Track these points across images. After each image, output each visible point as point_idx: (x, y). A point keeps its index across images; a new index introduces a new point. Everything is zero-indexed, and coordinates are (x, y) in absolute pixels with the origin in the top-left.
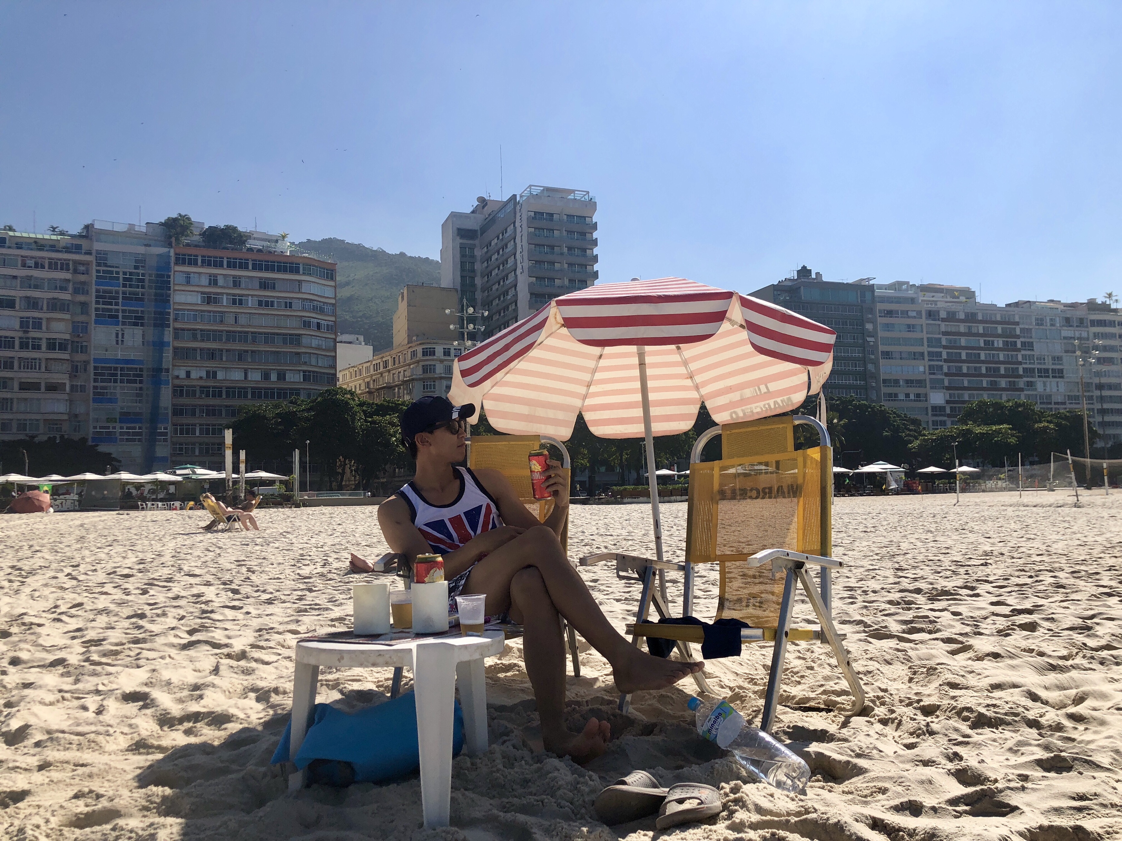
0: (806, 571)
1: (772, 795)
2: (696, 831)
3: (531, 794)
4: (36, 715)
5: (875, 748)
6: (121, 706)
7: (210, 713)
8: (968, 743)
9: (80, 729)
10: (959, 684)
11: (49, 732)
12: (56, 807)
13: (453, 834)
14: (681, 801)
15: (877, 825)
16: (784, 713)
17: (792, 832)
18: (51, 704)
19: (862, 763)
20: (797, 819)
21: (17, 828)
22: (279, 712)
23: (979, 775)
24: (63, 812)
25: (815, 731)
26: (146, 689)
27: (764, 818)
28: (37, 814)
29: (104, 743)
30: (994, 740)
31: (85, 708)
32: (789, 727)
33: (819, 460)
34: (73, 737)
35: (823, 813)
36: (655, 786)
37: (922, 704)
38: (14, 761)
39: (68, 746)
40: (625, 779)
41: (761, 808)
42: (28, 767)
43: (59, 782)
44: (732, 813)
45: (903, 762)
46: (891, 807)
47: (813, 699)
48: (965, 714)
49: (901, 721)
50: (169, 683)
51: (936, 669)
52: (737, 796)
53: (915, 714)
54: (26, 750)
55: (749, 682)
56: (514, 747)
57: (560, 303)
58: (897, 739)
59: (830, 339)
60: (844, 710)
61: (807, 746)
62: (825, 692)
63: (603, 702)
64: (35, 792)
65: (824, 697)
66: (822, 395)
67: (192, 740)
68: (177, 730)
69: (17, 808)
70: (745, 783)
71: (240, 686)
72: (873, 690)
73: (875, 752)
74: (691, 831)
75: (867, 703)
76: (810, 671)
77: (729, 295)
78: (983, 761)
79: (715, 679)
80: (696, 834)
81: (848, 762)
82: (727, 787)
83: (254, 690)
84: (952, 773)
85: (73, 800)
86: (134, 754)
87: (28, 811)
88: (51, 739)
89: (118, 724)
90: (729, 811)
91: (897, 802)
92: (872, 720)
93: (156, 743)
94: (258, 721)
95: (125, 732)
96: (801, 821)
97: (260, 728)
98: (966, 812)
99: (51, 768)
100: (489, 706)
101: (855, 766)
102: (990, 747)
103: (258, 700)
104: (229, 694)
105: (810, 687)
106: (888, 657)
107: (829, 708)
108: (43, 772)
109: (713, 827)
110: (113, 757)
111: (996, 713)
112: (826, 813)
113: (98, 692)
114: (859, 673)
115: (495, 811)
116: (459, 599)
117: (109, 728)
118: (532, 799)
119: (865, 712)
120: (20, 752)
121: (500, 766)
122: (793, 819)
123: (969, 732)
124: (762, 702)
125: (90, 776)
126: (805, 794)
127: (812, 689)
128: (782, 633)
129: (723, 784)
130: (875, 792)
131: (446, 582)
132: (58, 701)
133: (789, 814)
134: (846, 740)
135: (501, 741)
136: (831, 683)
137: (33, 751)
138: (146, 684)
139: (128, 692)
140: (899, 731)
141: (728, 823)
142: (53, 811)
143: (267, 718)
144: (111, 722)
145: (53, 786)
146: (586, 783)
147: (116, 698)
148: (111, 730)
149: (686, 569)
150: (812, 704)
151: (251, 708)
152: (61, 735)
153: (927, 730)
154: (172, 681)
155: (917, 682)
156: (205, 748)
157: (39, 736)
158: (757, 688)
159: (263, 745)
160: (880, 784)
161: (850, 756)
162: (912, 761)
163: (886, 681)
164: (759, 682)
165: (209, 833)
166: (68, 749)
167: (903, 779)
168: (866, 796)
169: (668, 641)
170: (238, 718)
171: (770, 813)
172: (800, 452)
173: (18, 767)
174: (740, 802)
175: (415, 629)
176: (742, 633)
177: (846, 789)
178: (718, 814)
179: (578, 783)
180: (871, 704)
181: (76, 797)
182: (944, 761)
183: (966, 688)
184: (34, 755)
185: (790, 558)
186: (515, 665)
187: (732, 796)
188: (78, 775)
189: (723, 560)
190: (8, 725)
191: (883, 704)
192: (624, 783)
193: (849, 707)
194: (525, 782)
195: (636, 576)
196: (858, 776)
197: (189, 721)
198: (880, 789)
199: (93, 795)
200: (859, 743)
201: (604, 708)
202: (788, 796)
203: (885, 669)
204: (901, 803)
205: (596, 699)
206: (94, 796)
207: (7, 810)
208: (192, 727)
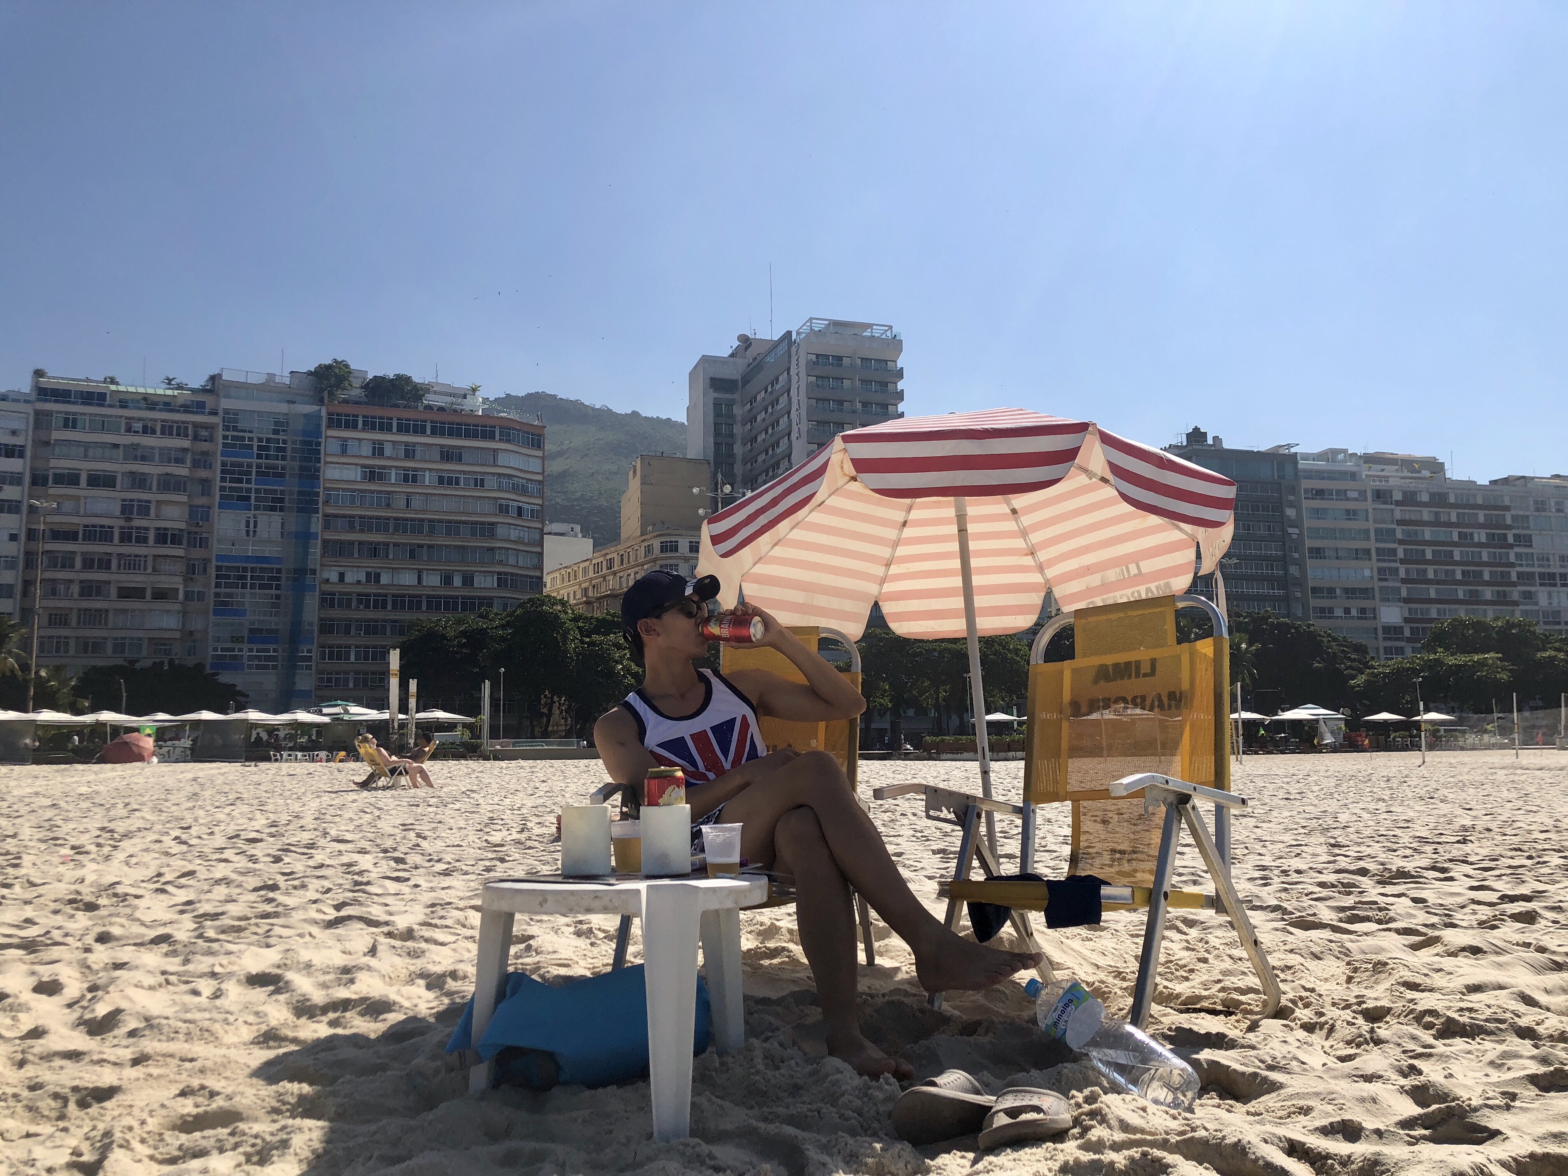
0: (1194, 808)
1: (1144, 1109)
2: (1034, 1150)
3: (804, 1103)
4: (131, 1000)
5: (1295, 1058)
6: (245, 992)
7: (363, 1000)
8: (1430, 1055)
9: (189, 1016)
10: (1420, 985)
11: (147, 1019)
12: (156, 1106)
13: (693, 1147)
14: (1012, 1113)
15: (1294, 1149)
16: (1165, 1015)
17: (1171, 1153)
18: (151, 988)
19: (1274, 1076)
20: (1178, 1138)
21: (101, 1132)
22: (458, 1000)
23: (1445, 1094)
24: (164, 1112)
25: (1208, 1034)
26: (279, 971)
27: (1132, 1136)
28: (129, 1114)
29: (221, 1033)
30: (1469, 1052)
31: (196, 993)
32: (1170, 1029)
33: (1212, 656)
34: (180, 1024)
35: (1216, 1131)
36: (977, 1092)
37: (1364, 1006)
38: (100, 1053)
39: (172, 1035)
40: (936, 1080)
41: (1128, 1124)
42: (118, 1061)
43: (160, 1076)
44: (1086, 1130)
45: (1336, 1078)
46: (1316, 1129)
47: (1207, 998)
48: (1428, 1019)
49: (1333, 1026)
50: (309, 966)
51: (1387, 964)
52: (1094, 1106)
53: (1354, 1018)
54: (116, 1042)
55: (1115, 977)
56: (781, 1044)
57: (847, 439)
58: (1327, 1049)
59: (1229, 492)
60: (1251, 1012)
61: (1198, 1053)
62: (1223, 990)
63: (906, 994)
64: (127, 1089)
65: (1221, 995)
66: (1218, 575)
67: (340, 1031)
68: (318, 1022)
69: (102, 1108)
70: (1105, 1093)
71: (405, 971)
72: (1293, 989)
73: (1294, 1063)
74: (1027, 1150)
75: (1284, 1001)
76: (1202, 965)
77: (1082, 428)
78: (1451, 1076)
79: (1066, 972)
80: (1034, 1154)
81: (1255, 1075)
82: (1080, 1097)
83: (423, 975)
84: (1406, 1092)
85: (179, 1099)
86: (261, 1048)
87: (116, 1113)
88: (151, 1027)
89: (240, 1011)
90: (1082, 1126)
91: (1325, 1122)
92: (1292, 1024)
93: (291, 1034)
94: (429, 1011)
95: (249, 1021)
96: (1184, 1140)
97: (432, 1020)
98: (1424, 1138)
99: (150, 1062)
100: (746, 998)
101: (1265, 1079)
102: (1463, 1061)
103: (429, 987)
104: (390, 980)
105: (1201, 983)
106: (1316, 949)
107: (1229, 1009)
108: (139, 1067)
109: (1059, 1146)
110: (233, 1050)
111: (1472, 1018)
112: (1221, 1131)
113: (213, 975)
114: (1274, 968)
115: (754, 1122)
117: (228, 1016)
118: (805, 1108)
119: (1281, 1013)
120: (107, 1043)
121: (761, 1067)
122: (1174, 1139)
123: (1431, 1041)
124: (1130, 1001)
125: (202, 1071)
126: (1192, 1111)
127: (1205, 985)
128: (1159, 894)
129: (1074, 1092)
130: (1294, 1113)
131: (688, 806)
132: (160, 986)
133: (1167, 1133)
134: (1253, 1048)
135: (763, 1037)
136: (1233, 979)
137: (124, 1042)
138: (279, 967)
139: (254, 973)
140: (1330, 1039)
141: (1079, 1141)
142: (151, 1111)
143: (442, 1008)
144: (232, 1009)
145: (151, 1082)
146: (880, 1088)
147: (238, 981)
148: (231, 1019)
149: (1025, 812)
150: (1205, 1004)
151: (420, 997)
152: (164, 1022)
153: (1372, 1038)
154: (314, 963)
155: (1359, 983)
156: (358, 1041)
157: (133, 1024)
158: (1125, 984)
159: (434, 1038)
160: (1301, 1103)
161: (1259, 1067)
162: (1350, 1076)
163: (1312, 979)
164: (1128, 977)
165: (361, 1140)
166: (173, 1039)
167: (1334, 1096)
168: (1281, 1118)
169: (998, 908)
170: (401, 1007)
171: (1142, 1131)
172: (1185, 645)
173: (104, 1061)
174: (1099, 1116)
175: (644, 871)
176: (1102, 892)
177: (1252, 1110)
178: (1066, 1131)
179: (869, 1088)
180: (1290, 1005)
181: (183, 1094)
182: (1394, 1076)
183: (1431, 990)
184: (127, 1047)
185: (1170, 787)
186: (784, 949)
187: (1086, 1108)
188: (186, 1070)
189: (1076, 798)
190: (93, 1010)
191: (1307, 1006)
192: (934, 1084)
193: (1258, 1009)
194: (796, 1089)
195: (952, 816)
196: (1269, 1093)
197: (335, 1011)
198: (1301, 1108)
199: (206, 1093)
200: (1272, 1052)
201: (907, 1000)
202: (1167, 1113)
203: (1311, 964)
204: (1331, 1124)
205: (897, 991)
206: (207, 1094)
207: (89, 1110)
208: (339, 1018)
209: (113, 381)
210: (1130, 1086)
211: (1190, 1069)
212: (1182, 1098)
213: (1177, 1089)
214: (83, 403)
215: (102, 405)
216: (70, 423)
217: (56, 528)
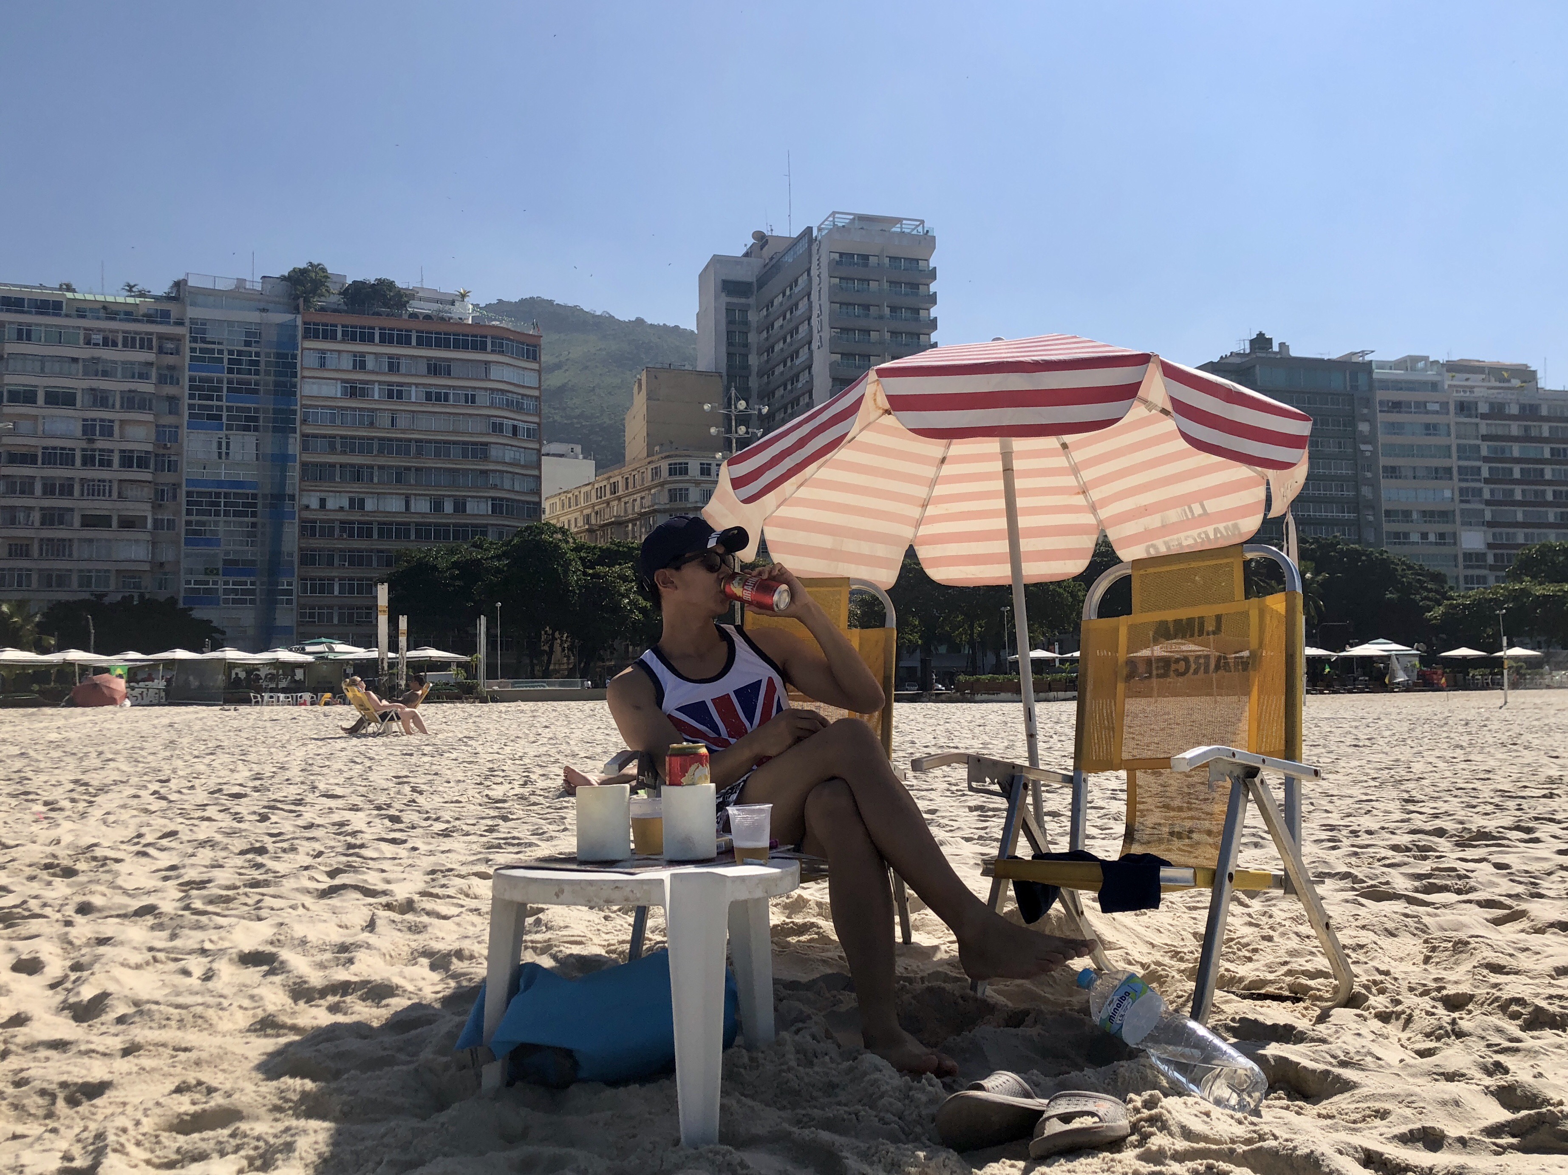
0: (1262, 782)
1: (1207, 1114)
2: (1090, 1160)
3: (839, 1104)
4: (117, 981)
5: (1370, 1053)
6: (238, 972)
7: (365, 983)
8: (1517, 1050)
9: (180, 1000)
10: (1504, 967)
11: (136, 1004)
12: (150, 1104)
13: (724, 1156)
14: (1066, 1118)
15: (1369, 1159)
16: (1227, 1002)
17: (1238, 1165)
18: (138, 967)
19: (1348, 1074)
20: (1246, 1148)
21: (93, 1133)
22: (465, 983)
23: (1534, 1095)
24: (159, 1111)
25: (1275, 1026)
26: (274, 950)
27: (1195, 1145)
28: (123, 1113)
29: (215, 1020)
30: (1560, 1047)
31: (186, 973)
32: (1233, 1020)
33: (1283, 612)
34: (172, 1010)
35: (1287, 1140)
36: (1027, 1095)
37: (1444, 992)
38: (88, 1042)
39: (164, 1022)
40: (982, 1082)
41: (1190, 1131)
42: (108, 1051)
43: (153, 1070)
44: (1145, 1138)
45: (1413, 1075)
46: (1395, 1137)
47: (1271, 982)
48: (1514, 1008)
49: (1410, 1016)
50: (303, 942)
51: (1468, 943)
52: (1153, 1112)
53: (1434, 1007)
54: (104, 1029)
55: (1172, 957)
56: (814, 1037)
57: (882, 373)
58: (1404, 1042)
59: (1303, 428)
60: (1320, 999)
61: (1263, 1048)
62: (1290, 973)
63: (946, 978)
64: (119, 1084)
65: (1288, 979)
66: (1290, 518)
67: (340, 1018)
68: (317, 1006)
69: (92, 1106)
70: (1166, 1095)
71: (406, 948)
72: (1366, 971)
73: (1369, 1059)
74: (1082, 1160)
75: (1357, 989)
76: (1266, 943)
77: (1144, 359)
78: (1540, 1075)
79: (1119, 952)
80: (1090, 1165)
81: (1327, 1073)
82: (1138, 1100)
83: (427, 953)
84: (1491, 1092)
85: (174, 1095)
86: (258, 1037)
87: (108, 1111)
88: (141, 1013)
89: (235, 994)
90: (1141, 1134)
91: (1404, 1129)
92: (1365, 1013)
93: (289, 1022)
94: (434, 995)
95: (245, 1006)
96: (1252, 1150)
97: (437, 1006)
98: (1512, 1147)
99: (141, 1052)
100: (776, 981)
101: (1338, 1077)
102: (1553, 1056)
103: (433, 967)
104: (390, 958)
105: (1266, 965)
106: (1390, 925)
107: (1296, 995)
108: (130, 1058)
109: (1117, 1156)
110: (228, 1039)
111: (1562, 1007)
112: (1291, 1140)
113: (203, 952)
114: (1344, 947)
115: (786, 1125)
116: (732, 810)
117: (222, 1000)
118: (842, 1110)
119: (1353, 1001)
120: (95, 1031)
121: (793, 1064)
122: (1241, 1148)
123: (1519, 1033)
124: (1191, 985)
125: (198, 1063)
126: (1259, 1116)
127: (1270, 968)
128: (1223, 876)
129: (1132, 1095)
130: (1369, 1116)
131: (713, 785)
132: (148, 963)
133: (1233, 1141)
134: (1324, 1041)
135: (794, 1028)
136: (1301, 961)
137: (114, 1029)
138: (272, 943)
139: (247, 951)
140: (1408, 1030)
141: (1138, 1151)
142: (146, 1110)
143: (448, 992)
144: (225, 992)
145: (145, 1076)
146: (923, 1090)
147: (230, 960)
148: (225, 1003)
149: (1075, 782)
150: (1270, 989)
151: (424, 979)
152: (154, 1007)
153: (1453, 1030)
154: (309, 939)
155: (1437, 963)
156: (360, 1030)
157: (122, 1009)
158: (1183, 966)
159: (443, 1027)
160: (1377, 1105)
161: (1331, 1064)
162: (1429, 1074)
163: (1387, 959)
164: (1187, 957)
165: (369, 1143)
166: (165, 1026)
167: (1414, 1098)
168: (1355, 1122)
169: (1045, 887)
170: (405, 991)
171: (1206, 1139)
172: (1254, 601)
173: (93, 1051)
174: (1159, 1122)
175: (667, 856)
176: (1162, 874)
177: (1324, 1112)
178: (1124, 1139)
179: (911, 1089)
180: (1364, 991)
181: (179, 1090)
182: (1478, 1075)
183: (1517, 973)
184: (117, 1035)
185: (1236, 760)
186: (813, 925)
187: (1146, 1113)
188: (181, 1062)
189: (1131, 766)
190: (78, 993)
191: (1382, 991)
192: (981, 1088)
193: (1328, 995)
194: (831, 1088)
195: (996, 788)
196: (1342, 1093)
197: (334, 994)
198: (1377, 1111)
199: (203, 1088)
200: (1345, 1046)
201: (948, 986)
202: (1232, 1117)
203: (1386, 942)
204: (1411, 1131)
205: (936, 975)
206: (204, 1090)
207: (79, 1108)
208: (339, 1002)
209: (69, 288)
210: (1191, 1086)
211: (1256, 1068)
212: (1248, 1099)
213: (1243, 1090)
214: (38, 313)
215: (59, 315)
216: (24, 334)
217: (14, 450)
